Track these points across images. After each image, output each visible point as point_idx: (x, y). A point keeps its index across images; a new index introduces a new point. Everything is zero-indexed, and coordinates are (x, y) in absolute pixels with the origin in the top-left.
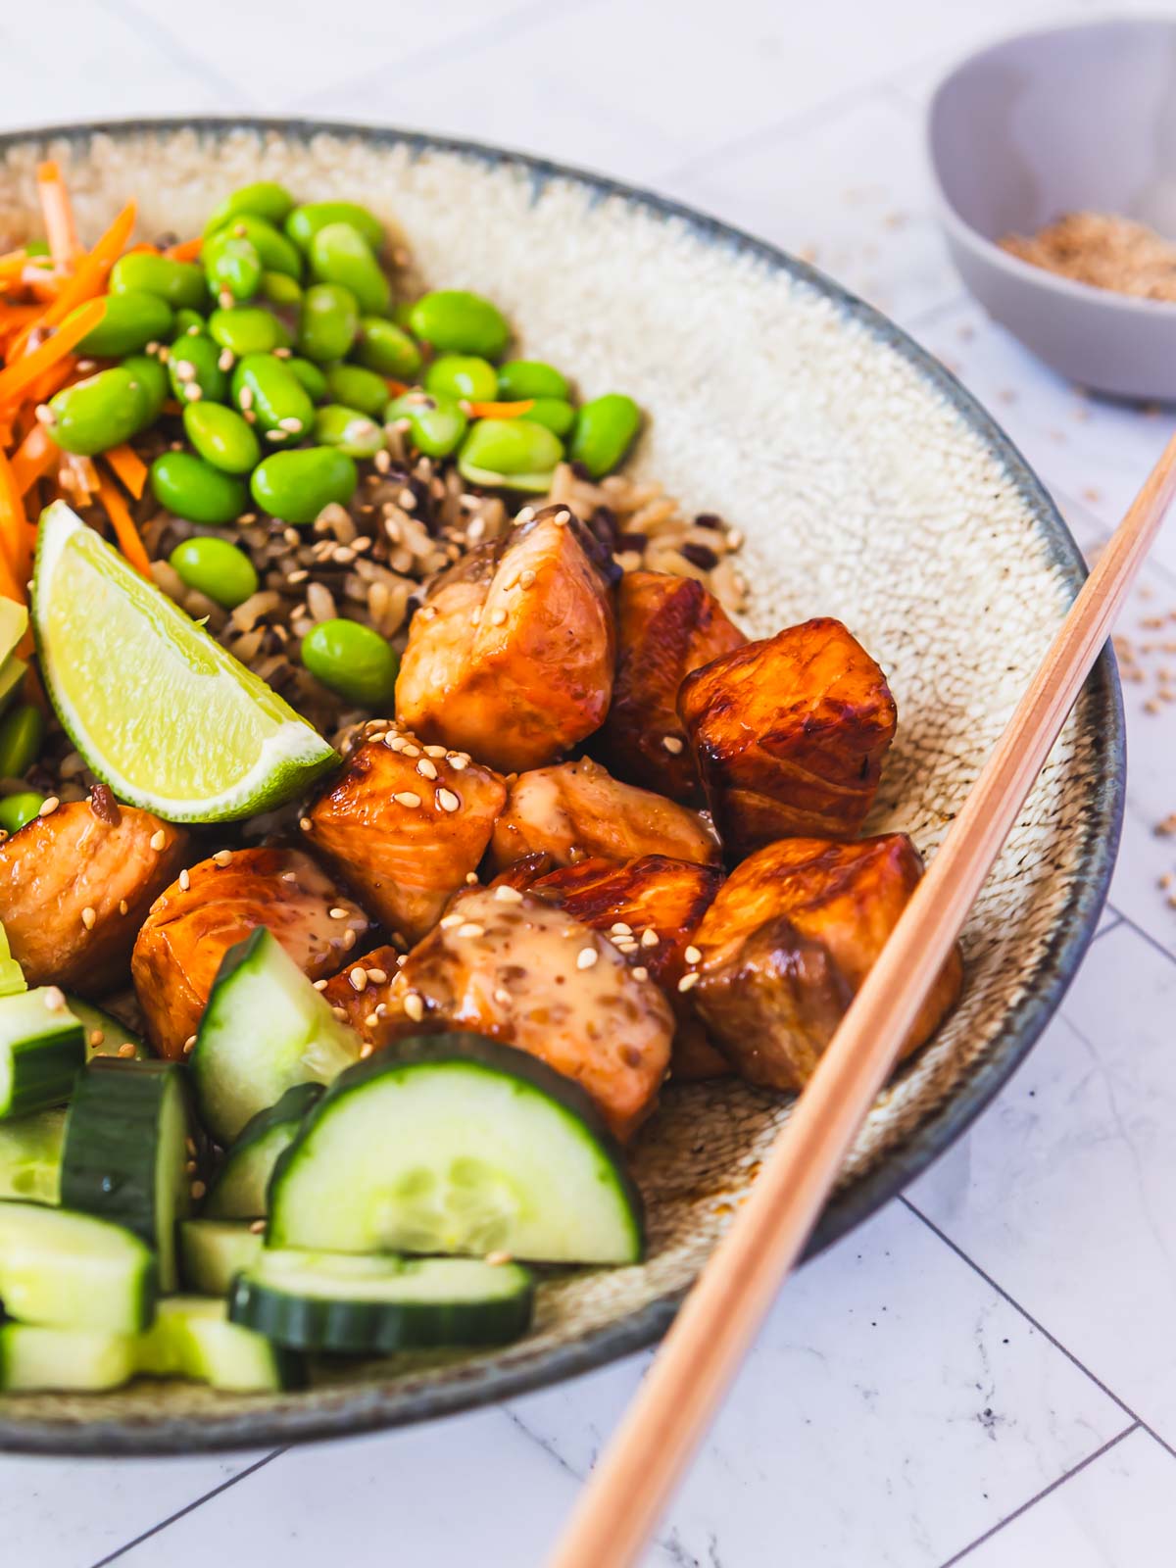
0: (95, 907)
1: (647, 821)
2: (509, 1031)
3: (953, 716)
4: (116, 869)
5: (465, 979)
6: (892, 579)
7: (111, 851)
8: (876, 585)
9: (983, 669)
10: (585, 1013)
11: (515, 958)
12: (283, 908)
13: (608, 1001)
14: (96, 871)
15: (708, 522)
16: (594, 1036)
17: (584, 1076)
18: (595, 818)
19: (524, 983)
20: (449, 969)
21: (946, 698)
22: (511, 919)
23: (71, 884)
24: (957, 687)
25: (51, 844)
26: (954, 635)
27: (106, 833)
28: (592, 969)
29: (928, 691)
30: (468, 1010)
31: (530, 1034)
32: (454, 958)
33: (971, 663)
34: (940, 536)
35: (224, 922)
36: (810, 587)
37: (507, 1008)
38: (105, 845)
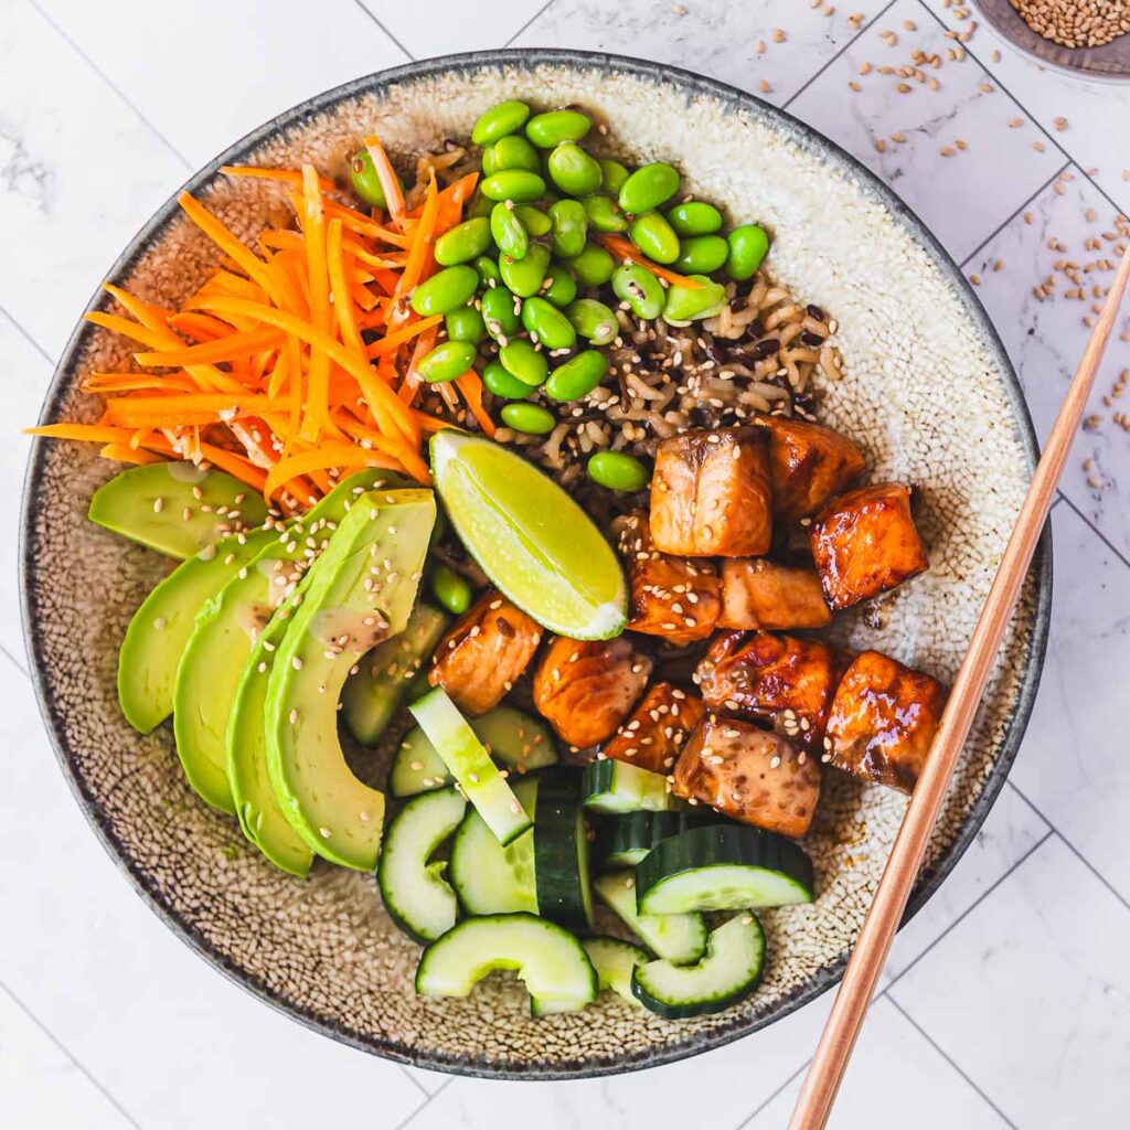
0: (509, 680)
1: (796, 597)
2: (742, 811)
3: (962, 503)
4: (517, 657)
5: (717, 786)
6: (927, 389)
7: (511, 650)
8: (917, 389)
9: (980, 479)
10: (777, 796)
11: (739, 771)
12: (609, 675)
13: (787, 785)
14: (506, 662)
15: (817, 313)
16: (782, 807)
17: (779, 827)
18: (769, 610)
19: (747, 785)
20: (708, 782)
21: (958, 487)
22: (736, 746)
23: (495, 668)
24: (965, 483)
25: (480, 651)
26: (964, 446)
27: (508, 642)
28: (779, 767)
29: (948, 477)
30: (720, 801)
31: (751, 813)
32: (710, 773)
33: (973, 471)
34: (956, 376)
35: (582, 697)
36: (879, 370)
37: (740, 802)
38: (509, 648)
